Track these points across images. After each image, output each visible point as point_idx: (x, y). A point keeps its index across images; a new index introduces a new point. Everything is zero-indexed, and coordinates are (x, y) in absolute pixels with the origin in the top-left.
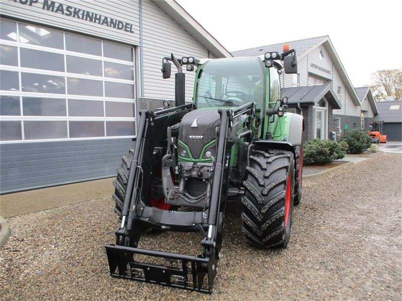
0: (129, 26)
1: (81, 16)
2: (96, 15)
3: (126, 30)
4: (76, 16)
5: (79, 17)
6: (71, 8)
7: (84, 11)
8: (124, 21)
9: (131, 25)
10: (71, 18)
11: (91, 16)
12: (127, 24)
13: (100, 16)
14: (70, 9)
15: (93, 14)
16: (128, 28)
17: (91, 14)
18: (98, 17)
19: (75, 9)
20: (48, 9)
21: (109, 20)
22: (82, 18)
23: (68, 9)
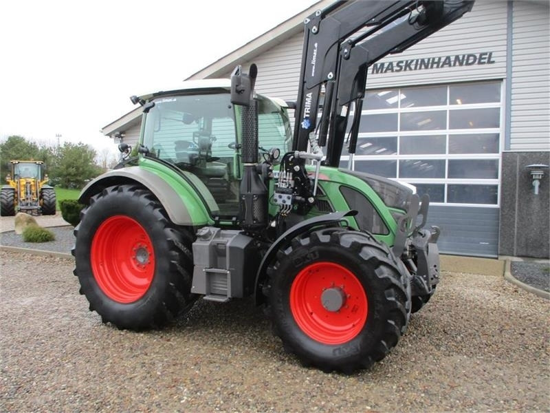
0: (487, 56)
1: (413, 67)
2: (434, 59)
3: (480, 63)
4: (408, 69)
5: (411, 69)
6: (402, 62)
7: (417, 61)
8: (477, 53)
9: (491, 54)
10: (402, 73)
11: (426, 62)
12: (481, 55)
13: (440, 59)
14: (401, 64)
15: (429, 59)
16: (485, 58)
17: (426, 61)
18: (436, 60)
19: (407, 61)
20: (377, 72)
21: (453, 59)
22: (416, 69)
23: (398, 65)
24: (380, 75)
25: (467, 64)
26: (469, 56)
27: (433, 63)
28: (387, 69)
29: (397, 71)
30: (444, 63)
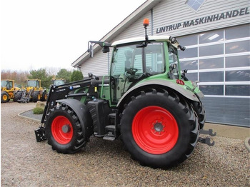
2: (215, 16)
3: (241, 15)
4: (201, 23)
6: (198, 19)
7: (206, 17)
9: (246, 9)
12: (241, 10)
13: (218, 15)
16: (244, 11)
17: (211, 17)
19: (201, 19)
21: (225, 14)
23: (196, 21)
25: (234, 16)
26: (234, 11)
27: (215, 18)
28: (191, 24)
29: (196, 24)
30: (221, 17)
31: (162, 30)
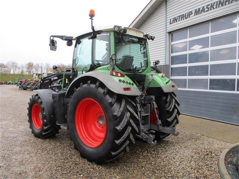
1: (215, 7)
4: (212, 9)
5: (214, 8)
6: (209, 5)
7: (217, 2)
10: (210, 12)
11: (222, 2)
14: (208, 7)
19: (212, 4)
22: (216, 7)
23: (207, 8)
24: (198, 15)
27: (226, 1)
28: (202, 11)
29: (207, 11)
31: (175, 20)
